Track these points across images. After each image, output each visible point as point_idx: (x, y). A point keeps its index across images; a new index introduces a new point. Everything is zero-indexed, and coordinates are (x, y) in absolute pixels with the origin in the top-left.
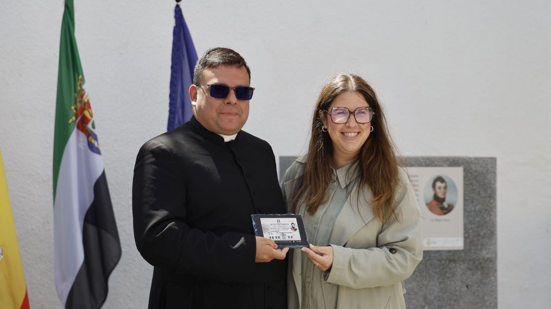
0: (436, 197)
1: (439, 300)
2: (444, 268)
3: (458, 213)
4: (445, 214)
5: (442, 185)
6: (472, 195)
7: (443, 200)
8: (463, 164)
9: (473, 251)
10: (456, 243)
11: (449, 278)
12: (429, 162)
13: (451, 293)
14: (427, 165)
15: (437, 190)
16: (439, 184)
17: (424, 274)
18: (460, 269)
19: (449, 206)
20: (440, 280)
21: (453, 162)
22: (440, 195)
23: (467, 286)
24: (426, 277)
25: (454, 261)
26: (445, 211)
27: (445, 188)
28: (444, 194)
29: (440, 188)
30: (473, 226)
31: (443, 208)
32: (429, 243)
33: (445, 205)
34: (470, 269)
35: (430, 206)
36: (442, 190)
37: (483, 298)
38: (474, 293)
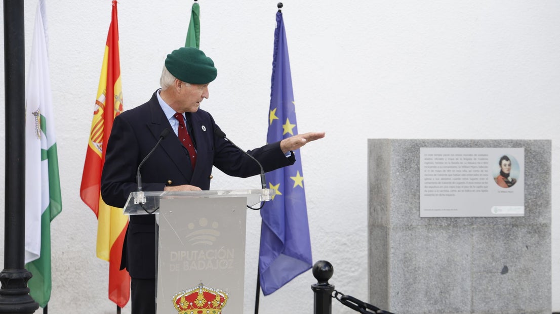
0: (502, 173)
1: (504, 258)
2: (508, 232)
3: (519, 187)
4: (509, 186)
5: (507, 163)
6: (531, 171)
7: (508, 175)
8: (524, 145)
9: (532, 218)
10: (519, 210)
11: (511, 239)
12: (497, 144)
13: (514, 253)
14: (495, 146)
15: (503, 166)
16: (504, 162)
17: (492, 236)
18: (521, 232)
19: (513, 180)
20: (505, 241)
21: (516, 144)
22: (506, 171)
23: (527, 247)
24: (493, 239)
25: (517, 226)
26: (509, 184)
27: (510, 165)
28: (509, 170)
29: (505, 165)
30: (532, 197)
31: (507, 182)
32: (496, 211)
33: (510, 179)
34: (530, 233)
35: (497, 180)
36: (507, 167)
37: (540, 257)
38: (532, 252)
